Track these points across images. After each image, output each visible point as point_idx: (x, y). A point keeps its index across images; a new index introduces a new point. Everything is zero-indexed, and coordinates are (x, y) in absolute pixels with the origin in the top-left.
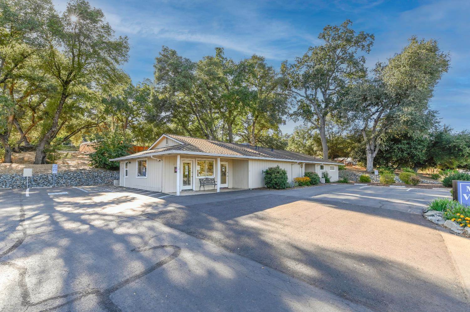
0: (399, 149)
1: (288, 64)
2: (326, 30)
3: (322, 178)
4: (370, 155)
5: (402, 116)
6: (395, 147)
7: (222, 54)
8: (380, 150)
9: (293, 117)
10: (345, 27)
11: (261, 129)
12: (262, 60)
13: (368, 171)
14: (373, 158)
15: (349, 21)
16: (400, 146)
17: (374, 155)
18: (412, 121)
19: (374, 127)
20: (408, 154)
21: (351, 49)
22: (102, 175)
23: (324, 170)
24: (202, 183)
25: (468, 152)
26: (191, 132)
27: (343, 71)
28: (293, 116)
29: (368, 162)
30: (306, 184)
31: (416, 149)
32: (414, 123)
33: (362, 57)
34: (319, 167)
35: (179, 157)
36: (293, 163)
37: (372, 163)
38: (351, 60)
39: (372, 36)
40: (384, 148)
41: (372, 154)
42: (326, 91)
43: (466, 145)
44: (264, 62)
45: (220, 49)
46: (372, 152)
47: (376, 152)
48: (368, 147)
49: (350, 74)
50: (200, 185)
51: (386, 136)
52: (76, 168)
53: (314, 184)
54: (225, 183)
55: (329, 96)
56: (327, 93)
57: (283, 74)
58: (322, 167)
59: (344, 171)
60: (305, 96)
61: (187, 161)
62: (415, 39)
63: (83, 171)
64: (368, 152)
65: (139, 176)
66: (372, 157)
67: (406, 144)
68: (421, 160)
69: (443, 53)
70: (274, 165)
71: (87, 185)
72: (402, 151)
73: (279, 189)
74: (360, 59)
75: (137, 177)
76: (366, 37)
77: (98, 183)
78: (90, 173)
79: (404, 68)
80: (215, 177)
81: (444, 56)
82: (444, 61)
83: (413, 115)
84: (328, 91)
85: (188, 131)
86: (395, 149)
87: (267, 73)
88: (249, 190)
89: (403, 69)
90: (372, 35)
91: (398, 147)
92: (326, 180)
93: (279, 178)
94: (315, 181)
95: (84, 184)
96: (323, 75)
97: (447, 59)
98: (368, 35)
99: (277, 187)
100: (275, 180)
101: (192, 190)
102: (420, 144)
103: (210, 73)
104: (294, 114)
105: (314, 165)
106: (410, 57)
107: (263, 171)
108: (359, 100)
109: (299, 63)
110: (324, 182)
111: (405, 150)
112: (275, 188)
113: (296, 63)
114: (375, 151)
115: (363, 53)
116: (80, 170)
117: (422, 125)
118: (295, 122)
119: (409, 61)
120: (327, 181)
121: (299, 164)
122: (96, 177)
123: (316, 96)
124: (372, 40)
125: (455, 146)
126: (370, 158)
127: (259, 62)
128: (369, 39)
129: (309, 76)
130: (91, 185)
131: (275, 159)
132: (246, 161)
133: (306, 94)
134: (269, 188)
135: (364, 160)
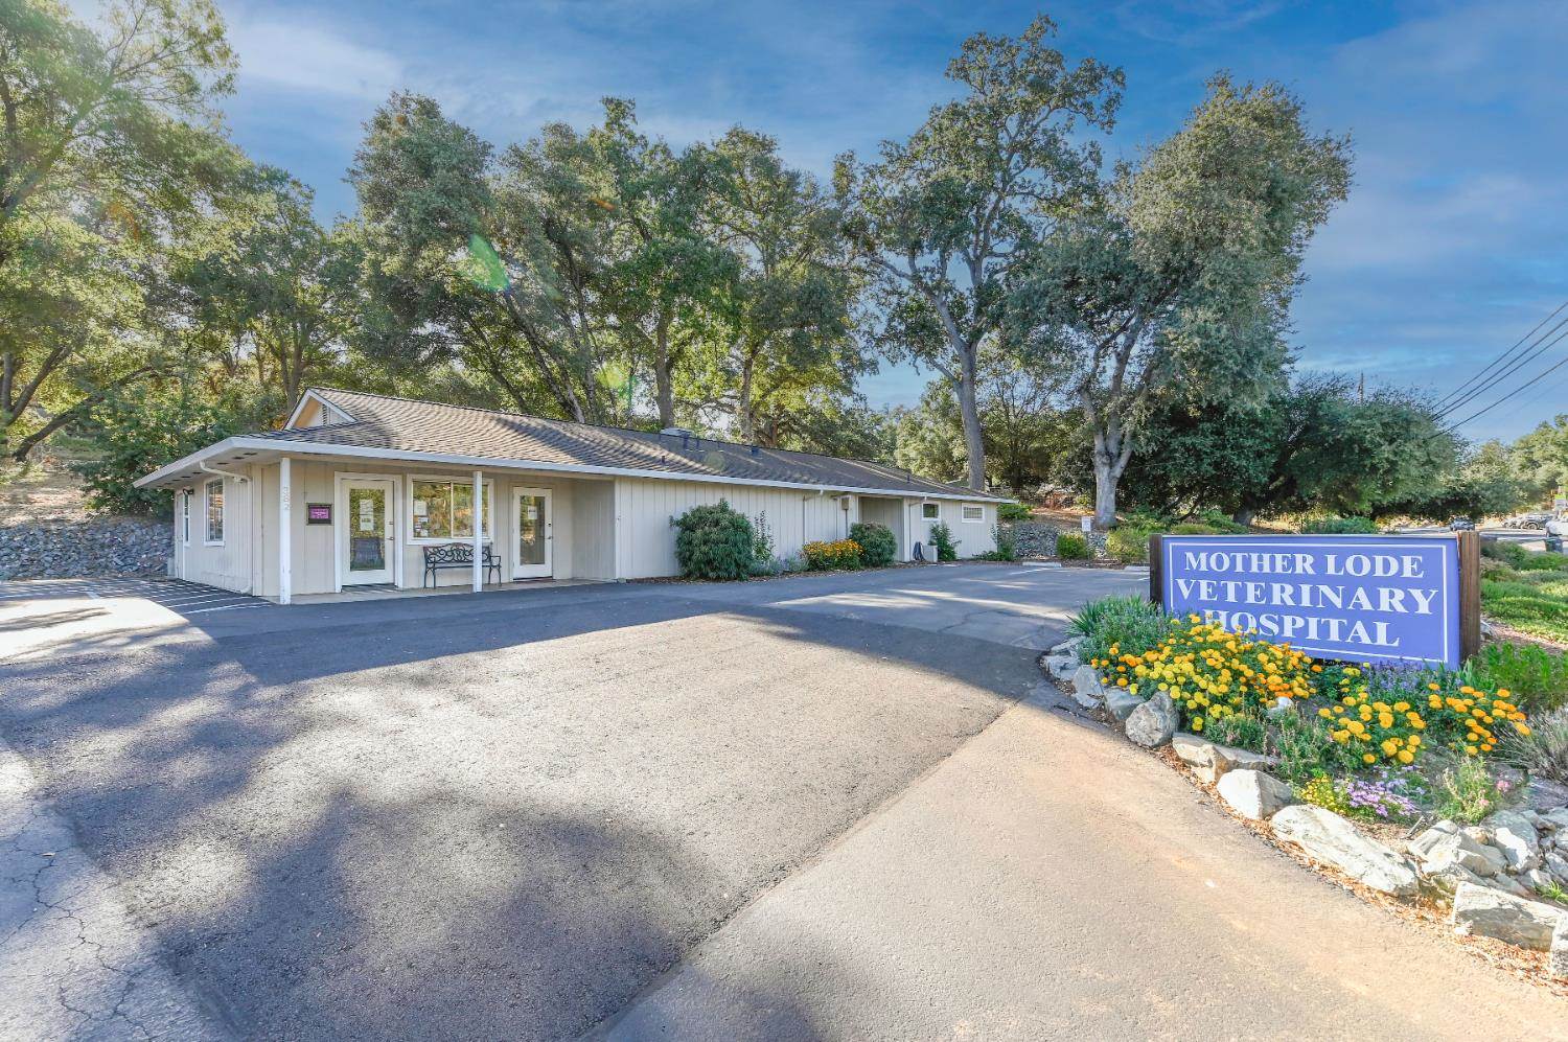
0: (1187, 450)
1: (855, 165)
2: (970, 48)
3: (931, 544)
4: (1107, 469)
5: (1176, 339)
6: (1175, 444)
7: (628, 122)
8: (1133, 455)
9: (886, 348)
10: (1033, 41)
11: (775, 387)
12: (763, 145)
13: (1101, 522)
14: (1115, 482)
15: (1048, 22)
16: (1188, 441)
17: (1118, 472)
18: (1207, 356)
19: (1118, 378)
20: (1216, 465)
21: (1051, 119)
22: (131, 539)
23: (939, 520)
24: (432, 560)
25: (1387, 459)
26: (524, 395)
27: (1031, 193)
28: (888, 345)
29: (1099, 492)
30: (843, 562)
31: (1238, 447)
32: (1215, 363)
33: (1092, 145)
34: (918, 509)
35: (286, 467)
36: (807, 494)
37: (1113, 496)
38: (1049, 155)
39: (1117, 76)
40: (1146, 448)
41: (1111, 466)
42: (979, 259)
43: (1382, 436)
44: (775, 155)
45: (619, 104)
46: (1112, 459)
47: (1123, 461)
48: (1098, 444)
49: (1054, 203)
50: (423, 569)
51: (1148, 409)
52: (31, 518)
53: (875, 565)
54: (541, 561)
55: (990, 276)
56: (984, 265)
57: (839, 198)
58: (930, 510)
59: (1028, 522)
60: (910, 273)
61: (367, 483)
62: (1223, 83)
63: (53, 527)
64: (1098, 460)
65: (212, 538)
66: (1110, 478)
67: (1212, 433)
68: (1256, 485)
69: (1332, 135)
70: (710, 500)
71: (60, 577)
72: (1199, 459)
73: (718, 579)
74: (1086, 154)
75: (205, 544)
76: (1097, 78)
77: (106, 567)
78: (84, 532)
79: (1184, 180)
80: (492, 539)
81: (1333, 145)
82: (1334, 162)
83: (1208, 337)
84: (985, 261)
85: (514, 391)
86: (1176, 451)
87: (783, 191)
88: (617, 585)
89: (1179, 183)
90: (1118, 72)
91: (1183, 445)
92: (940, 553)
93: (716, 543)
94: (879, 555)
95: (49, 571)
96: (958, 202)
97: (1345, 154)
98: (1104, 69)
99: (711, 574)
100: (703, 548)
101: (392, 586)
102: (1252, 434)
103: (560, 186)
104: (888, 338)
105: (899, 500)
106: (1202, 142)
107: (671, 518)
108: (1057, 286)
109: (891, 162)
110: (935, 560)
111: (1206, 453)
112: (704, 577)
113: (882, 161)
114: (1120, 455)
115: (1095, 134)
116: (45, 521)
117: (1236, 369)
118: (893, 363)
119: (1198, 156)
120: (946, 553)
121: (833, 495)
122: (102, 546)
123: (943, 274)
124: (1118, 88)
125: (1351, 440)
126: (1105, 479)
127: (753, 153)
128: (1108, 85)
129: (914, 206)
130: (73, 576)
131: (727, 480)
132: (606, 485)
133: (912, 265)
134: (688, 576)
135: (1088, 485)
